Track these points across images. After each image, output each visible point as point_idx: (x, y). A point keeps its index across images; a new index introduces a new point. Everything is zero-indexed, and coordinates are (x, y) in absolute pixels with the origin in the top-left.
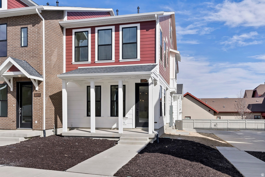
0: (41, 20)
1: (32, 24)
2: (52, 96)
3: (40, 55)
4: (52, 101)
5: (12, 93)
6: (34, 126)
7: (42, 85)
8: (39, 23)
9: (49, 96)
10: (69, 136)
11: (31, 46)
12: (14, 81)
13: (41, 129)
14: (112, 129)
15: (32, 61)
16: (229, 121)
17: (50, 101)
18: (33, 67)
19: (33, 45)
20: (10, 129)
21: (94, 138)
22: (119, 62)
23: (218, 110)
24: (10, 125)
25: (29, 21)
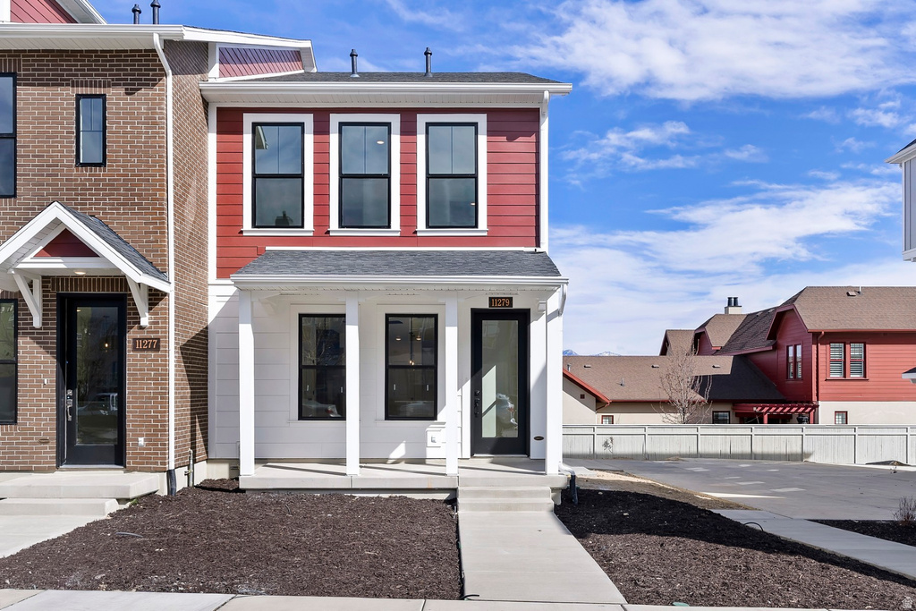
0: (162, 75)
1: (124, 85)
2: (185, 349)
3: (157, 199)
5: (38, 333)
6: (130, 458)
7: (165, 309)
8: (154, 85)
9: (181, 348)
11: (122, 166)
12: (49, 291)
13: (160, 466)
15: (125, 219)
16: (649, 431)
17: (181, 366)
18: (126, 243)
19: (129, 161)
20: (28, 470)
21: (358, 495)
22: (414, 235)
24: (26, 453)
25: (110, 75)
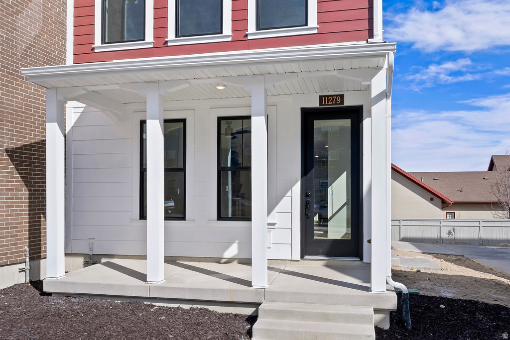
2: (17, 152)
4: (17, 169)
9: (7, 151)
10: (68, 295)
14: (223, 261)
16: (482, 224)
17: (8, 168)
21: (158, 304)
22: (245, 39)
23: (451, 198)
